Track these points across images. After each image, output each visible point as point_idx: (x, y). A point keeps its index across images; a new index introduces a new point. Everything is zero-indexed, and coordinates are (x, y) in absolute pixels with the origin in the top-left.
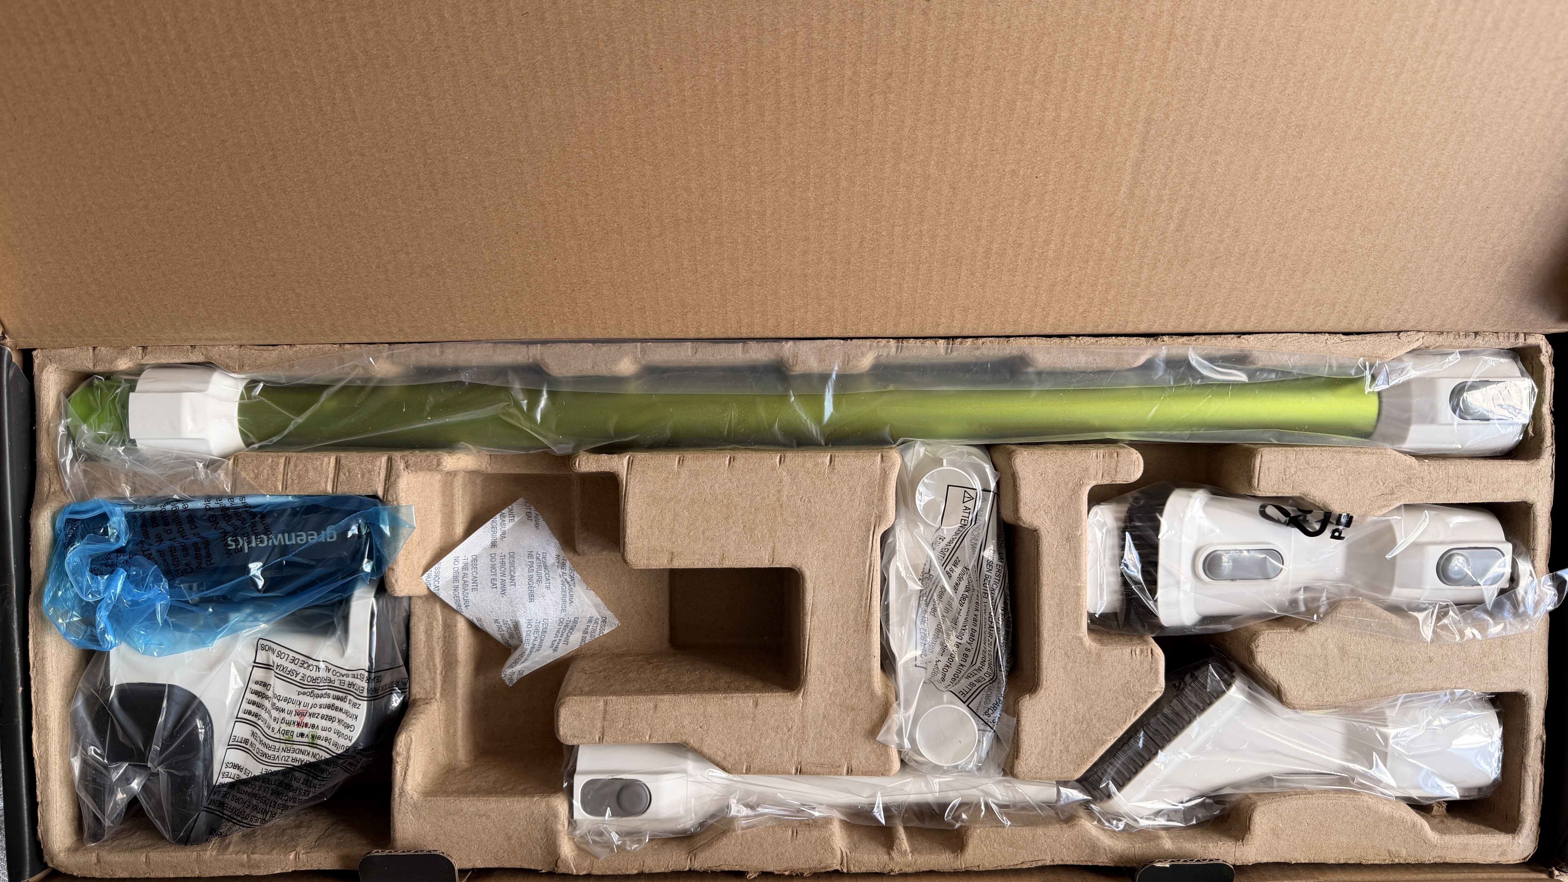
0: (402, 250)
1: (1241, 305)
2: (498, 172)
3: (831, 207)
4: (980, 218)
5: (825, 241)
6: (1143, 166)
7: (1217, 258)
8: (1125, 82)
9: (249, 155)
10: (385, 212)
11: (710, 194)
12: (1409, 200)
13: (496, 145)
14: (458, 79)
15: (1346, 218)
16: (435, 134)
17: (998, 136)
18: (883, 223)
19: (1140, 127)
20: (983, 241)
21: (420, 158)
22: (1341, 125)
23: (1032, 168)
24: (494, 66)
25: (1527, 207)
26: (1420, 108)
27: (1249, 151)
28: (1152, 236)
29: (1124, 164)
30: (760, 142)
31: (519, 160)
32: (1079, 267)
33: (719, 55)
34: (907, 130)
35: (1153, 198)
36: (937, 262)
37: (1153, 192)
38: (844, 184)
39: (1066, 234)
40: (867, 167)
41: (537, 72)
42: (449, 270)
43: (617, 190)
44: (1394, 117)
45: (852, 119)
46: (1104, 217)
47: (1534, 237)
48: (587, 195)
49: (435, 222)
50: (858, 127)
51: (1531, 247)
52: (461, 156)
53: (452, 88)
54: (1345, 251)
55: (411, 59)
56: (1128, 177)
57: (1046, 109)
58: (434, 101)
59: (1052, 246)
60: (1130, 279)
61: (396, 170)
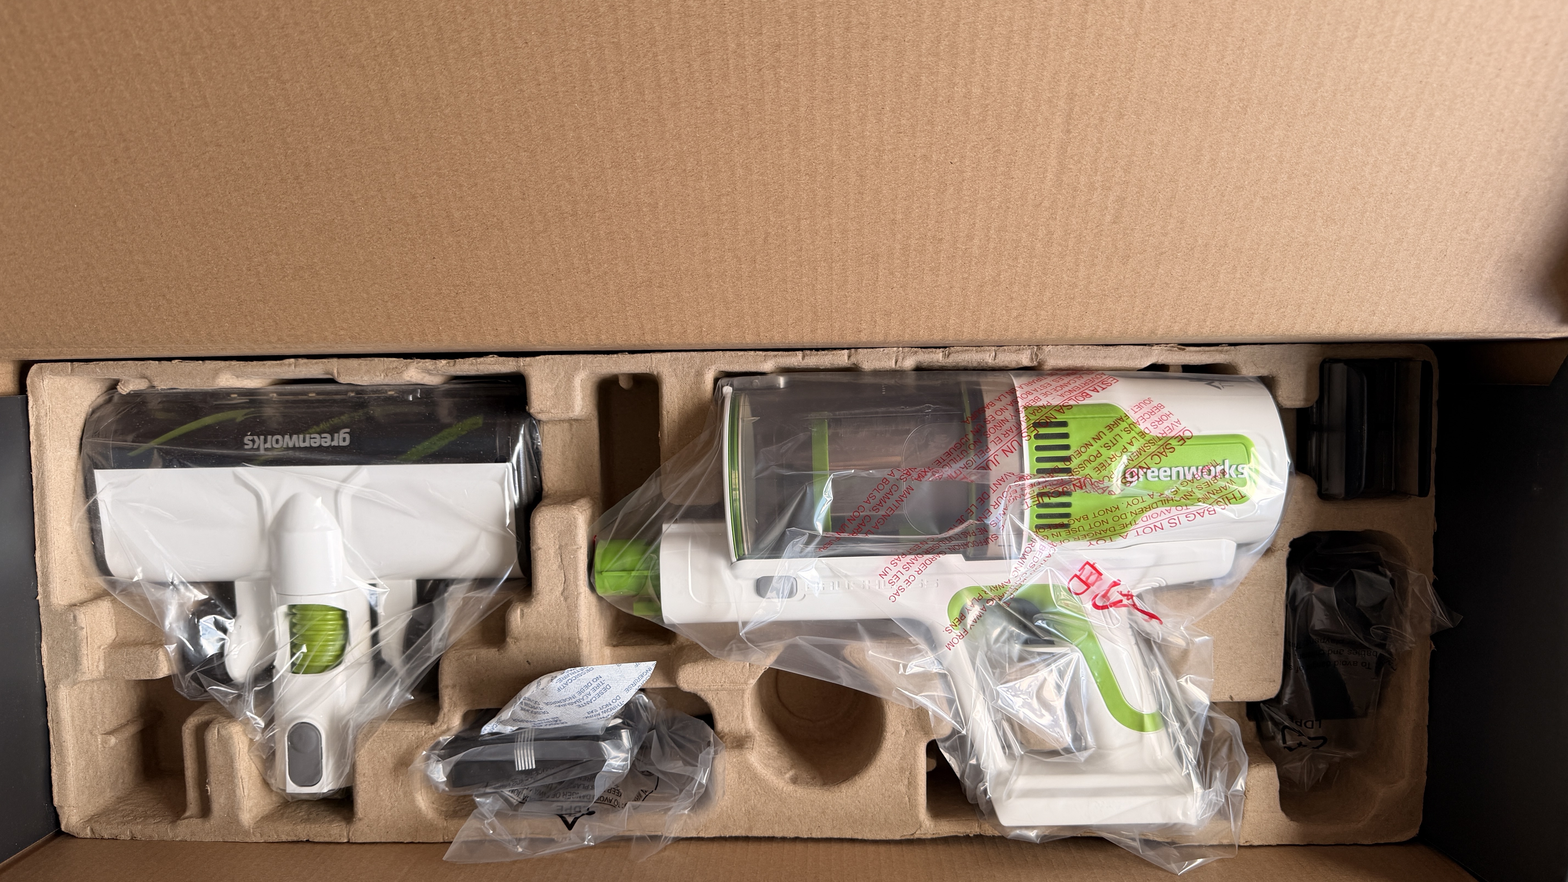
0: (272, 251)
1: (1193, 307)
2: (364, 161)
3: (729, 198)
4: (893, 210)
5: (726, 236)
6: (1069, 148)
7: (1162, 253)
8: (1041, 52)
9: (100, 147)
10: (249, 209)
11: (594, 184)
12: (1376, 185)
13: (357, 132)
14: (312, 60)
15: (1305, 206)
16: (293, 121)
17: (904, 116)
18: (788, 216)
19: (1061, 103)
20: (899, 236)
21: (280, 148)
22: (1291, 99)
23: (946, 153)
24: (348, 44)
25: (1513, 192)
26: (1380, 77)
27: (1188, 130)
28: (1086, 229)
29: (1048, 147)
30: (643, 124)
31: (384, 148)
32: (1009, 265)
33: (587, 26)
34: (803, 109)
35: (1084, 185)
36: (851, 260)
37: (1083, 179)
38: (740, 171)
39: (990, 228)
40: (763, 152)
41: (393, 50)
42: (322, 272)
43: (493, 180)
44: (1349, 89)
45: (741, 97)
46: (1031, 208)
47: (1523, 227)
48: (461, 186)
49: (302, 219)
50: (749, 106)
51: (1520, 238)
52: (323, 145)
53: (305, 69)
54: (1307, 244)
55: (259, 37)
56: (1054, 162)
57: (955, 84)
58: (288, 86)
59: (976, 241)
60: (1066, 278)
61: (256, 162)
